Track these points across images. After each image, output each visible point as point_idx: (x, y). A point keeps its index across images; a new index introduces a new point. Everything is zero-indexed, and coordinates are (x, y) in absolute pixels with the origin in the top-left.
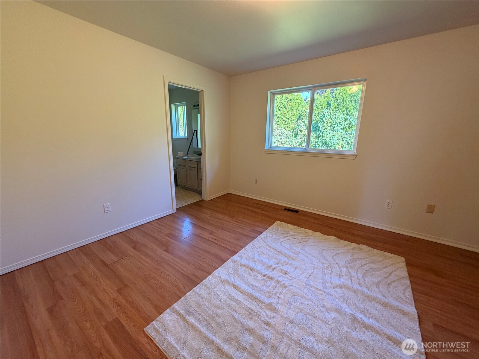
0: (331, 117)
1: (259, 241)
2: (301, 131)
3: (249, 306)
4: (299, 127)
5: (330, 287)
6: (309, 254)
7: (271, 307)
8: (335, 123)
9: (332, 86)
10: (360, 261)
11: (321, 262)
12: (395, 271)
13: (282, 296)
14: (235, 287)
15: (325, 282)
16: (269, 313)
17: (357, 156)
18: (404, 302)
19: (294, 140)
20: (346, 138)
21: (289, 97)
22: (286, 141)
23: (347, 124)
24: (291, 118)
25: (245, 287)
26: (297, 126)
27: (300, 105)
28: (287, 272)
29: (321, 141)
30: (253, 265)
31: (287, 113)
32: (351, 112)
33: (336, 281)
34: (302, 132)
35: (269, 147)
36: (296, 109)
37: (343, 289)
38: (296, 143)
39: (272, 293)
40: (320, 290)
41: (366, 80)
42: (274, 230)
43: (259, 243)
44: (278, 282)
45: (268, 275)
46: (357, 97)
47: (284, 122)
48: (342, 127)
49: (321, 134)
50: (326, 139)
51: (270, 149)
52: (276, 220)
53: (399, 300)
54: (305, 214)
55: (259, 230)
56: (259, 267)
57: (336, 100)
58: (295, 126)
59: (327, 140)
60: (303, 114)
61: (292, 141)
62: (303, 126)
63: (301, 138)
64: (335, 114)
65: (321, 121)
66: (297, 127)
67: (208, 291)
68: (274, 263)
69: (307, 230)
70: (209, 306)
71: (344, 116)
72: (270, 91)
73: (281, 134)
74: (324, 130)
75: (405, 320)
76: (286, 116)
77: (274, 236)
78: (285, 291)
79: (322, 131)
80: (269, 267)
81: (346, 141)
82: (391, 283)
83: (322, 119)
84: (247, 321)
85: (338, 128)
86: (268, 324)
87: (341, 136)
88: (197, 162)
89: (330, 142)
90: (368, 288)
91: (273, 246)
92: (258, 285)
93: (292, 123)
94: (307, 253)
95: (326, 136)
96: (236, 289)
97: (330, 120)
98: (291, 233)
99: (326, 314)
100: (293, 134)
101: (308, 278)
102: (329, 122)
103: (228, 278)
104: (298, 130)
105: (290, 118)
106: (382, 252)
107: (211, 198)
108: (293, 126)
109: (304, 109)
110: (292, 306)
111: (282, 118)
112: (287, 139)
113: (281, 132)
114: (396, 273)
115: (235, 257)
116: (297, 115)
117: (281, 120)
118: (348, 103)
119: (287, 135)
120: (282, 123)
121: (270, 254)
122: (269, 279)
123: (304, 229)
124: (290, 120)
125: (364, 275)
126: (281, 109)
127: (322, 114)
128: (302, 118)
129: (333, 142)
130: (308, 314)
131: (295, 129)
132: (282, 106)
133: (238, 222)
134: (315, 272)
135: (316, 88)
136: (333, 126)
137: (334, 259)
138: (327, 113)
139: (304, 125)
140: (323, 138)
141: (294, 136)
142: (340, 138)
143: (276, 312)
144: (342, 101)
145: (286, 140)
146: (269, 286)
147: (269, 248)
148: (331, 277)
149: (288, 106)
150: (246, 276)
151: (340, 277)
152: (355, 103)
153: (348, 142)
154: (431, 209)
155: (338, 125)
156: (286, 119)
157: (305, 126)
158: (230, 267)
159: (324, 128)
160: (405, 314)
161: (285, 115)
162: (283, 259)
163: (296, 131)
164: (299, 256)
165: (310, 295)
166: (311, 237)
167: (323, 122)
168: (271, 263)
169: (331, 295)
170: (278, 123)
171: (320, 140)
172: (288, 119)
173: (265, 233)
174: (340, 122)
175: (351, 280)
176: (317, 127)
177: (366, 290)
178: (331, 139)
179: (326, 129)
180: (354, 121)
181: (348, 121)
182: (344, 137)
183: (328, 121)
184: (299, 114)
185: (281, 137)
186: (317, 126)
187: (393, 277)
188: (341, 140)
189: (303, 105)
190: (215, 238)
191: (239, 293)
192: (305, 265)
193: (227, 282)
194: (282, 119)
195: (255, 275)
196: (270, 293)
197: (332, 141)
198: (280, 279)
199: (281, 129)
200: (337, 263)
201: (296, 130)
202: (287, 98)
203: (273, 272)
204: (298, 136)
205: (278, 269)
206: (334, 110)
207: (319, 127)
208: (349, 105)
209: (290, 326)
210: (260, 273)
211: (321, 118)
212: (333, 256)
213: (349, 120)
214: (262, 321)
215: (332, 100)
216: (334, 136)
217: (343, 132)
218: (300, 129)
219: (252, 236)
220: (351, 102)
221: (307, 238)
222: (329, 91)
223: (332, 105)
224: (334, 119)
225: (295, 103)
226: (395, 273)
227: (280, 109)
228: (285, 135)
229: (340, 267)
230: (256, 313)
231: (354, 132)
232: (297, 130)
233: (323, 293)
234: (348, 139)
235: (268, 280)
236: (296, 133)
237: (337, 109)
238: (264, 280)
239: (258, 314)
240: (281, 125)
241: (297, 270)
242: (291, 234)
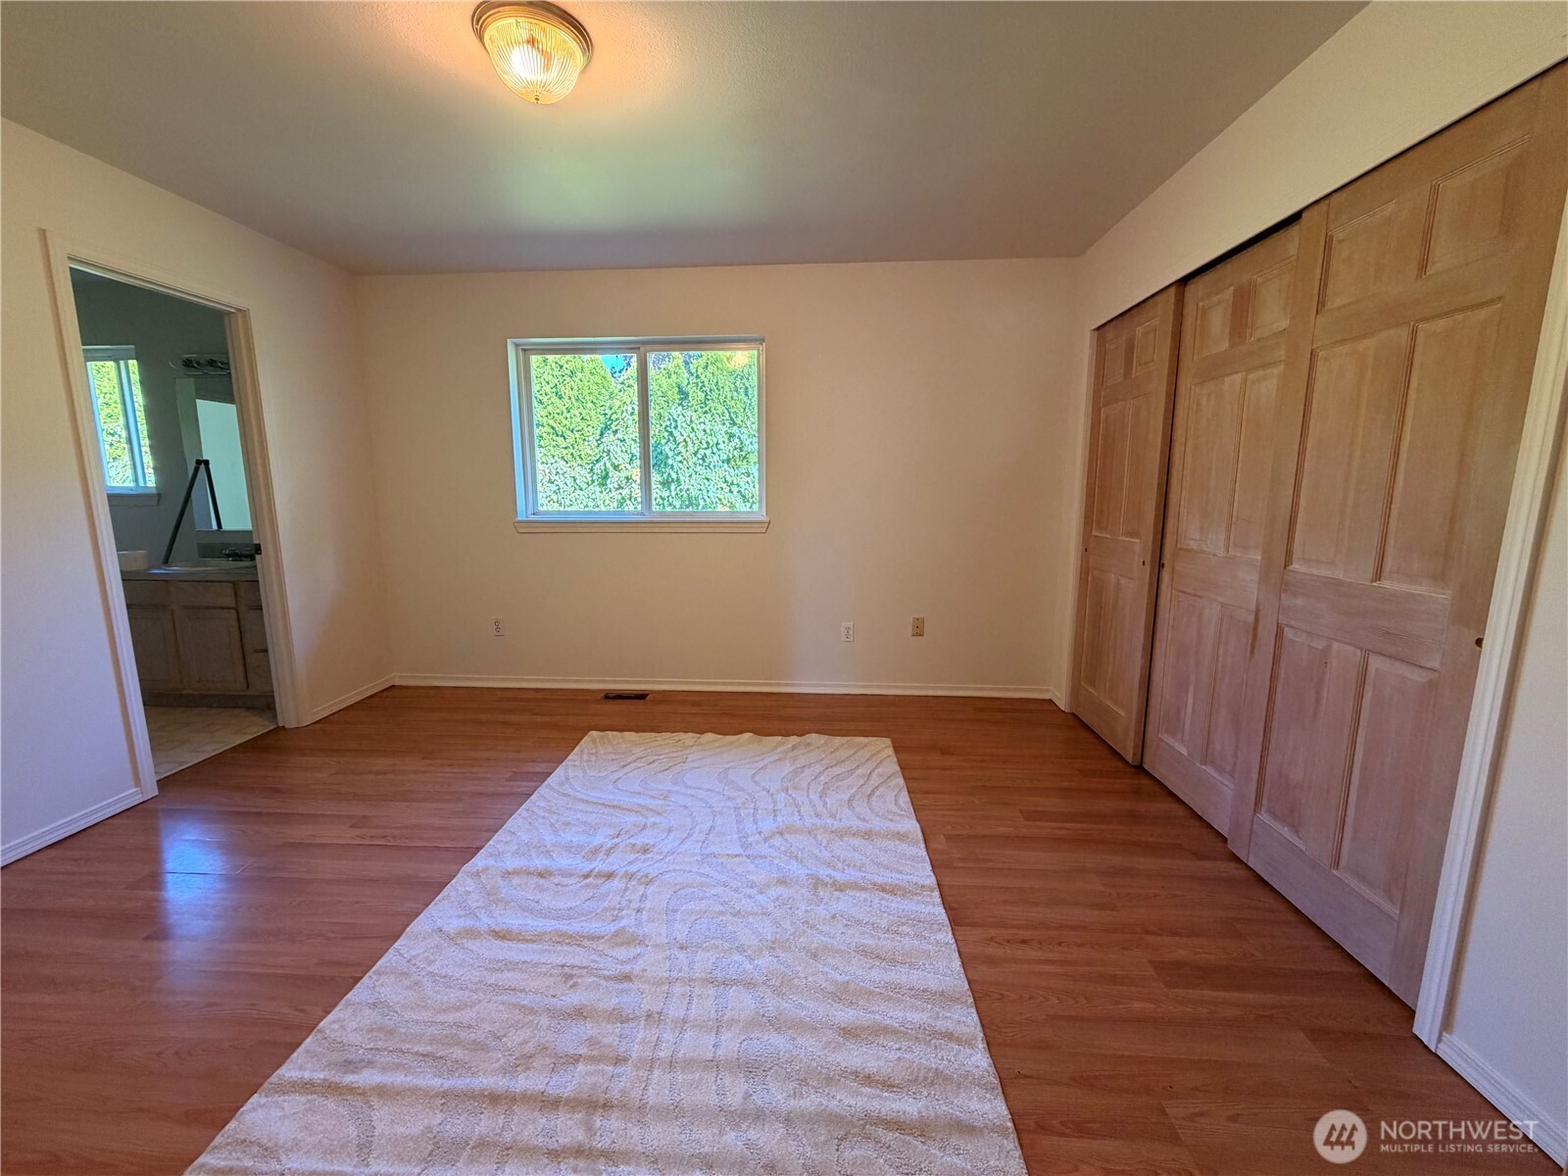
0: (692, 428)
1: (546, 796)
2: (616, 467)
3: (560, 961)
4: (608, 455)
5: (757, 843)
6: (694, 788)
7: (623, 938)
8: (705, 446)
9: (688, 346)
10: (812, 769)
11: (729, 798)
12: (877, 767)
13: (648, 904)
14: (501, 935)
15: (743, 839)
16: (621, 953)
17: (769, 523)
18: (898, 818)
19: (598, 494)
20: (738, 485)
21: (567, 362)
22: (573, 499)
23: (736, 449)
24: (580, 428)
25: (536, 923)
26: (604, 451)
27: (603, 391)
28: (647, 845)
29: (677, 494)
30: (545, 862)
31: (565, 411)
32: (740, 418)
33: (768, 825)
34: (619, 471)
35: (530, 512)
36: (592, 402)
37: (786, 836)
38: (607, 502)
39: (618, 906)
40: (737, 856)
41: (763, 340)
42: (585, 757)
43: (549, 801)
44: (630, 876)
45: (596, 870)
46: (748, 379)
47: (560, 439)
48: (725, 457)
49: (674, 476)
50: (688, 490)
51: (533, 518)
52: (585, 731)
53: (890, 817)
54: (666, 697)
55: (538, 769)
56: (564, 861)
57: (700, 385)
58: (597, 451)
59: (691, 490)
60: (614, 417)
61: (594, 497)
62: (619, 453)
63: (620, 487)
64: (702, 420)
65: (669, 440)
66: (605, 454)
67: (407, 983)
68: (606, 837)
69: (681, 736)
70: (426, 1015)
71: (725, 428)
72: (514, 340)
73: (557, 478)
74: (680, 465)
75: (904, 847)
76: (565, 422)
77: (591, 773)
78: (652, 889)
79: (675, 466)
80: (595, 851)
81: (739, 492)
82: (873, 791)
83: (671, 434)
84: (563, 998)
85: (716, 457)
86: (627, 978)
87: (726, 481)
88: (233, 582)
89: (701, 496)
90: (833, 816)
91: (593, 797)
92: (574, 905)
93: (586, 443)
94: (690, 787)
95: (687, 480)
96: (509, 940)
97: (692, 435)
98: (638, 752)
99: (760, 897)
100: (592, 476)
101: (704, 842)
102: (690, 443)
103: (469, 923)
104: (608, 465)
105: (577, 429)
106: (849, 738)
107: (316, 713)
108: (590, 452)
109: (617, 403)
110: (679, 916)
111: (553, 428)
112: (578, 492)
113: (554, 472)
114: (880, 770)
115: (479, 861)
116: (598, 421)
117: (549, 433)
118: (729, 396)
119: (575, 480)
120: (554, 443)
121: (589, 821)
122: (604, 879)
123: (669, 735)
124: (577, 435)
125: (823, 794)
126: (545, 399)
127: (669, 419)
128: (614, 428)
129: (709, 497)
130: (721, 913)
131: (597, 461)
132: (547, 389)
133: (459, 765)
134: (719, 821)
135: (648, 347)
136: (702, 452)
137: (756, 782)
138: (681, 417)
139: (624, 450)
140: (682, 487)
141: (596, 483)
142: (724, 486)
143: (641, 943)
144: (715, 388)
145: (572, 495)
146: (607, 894)
147: (583, 807)
148: (755, 821)
149: (566, 391)
150: (528, 896)
151: (775, 816)
152: (746, 395)
153: (744, 497)
154: (918, 630)
155: (715, 450)
156: (564, 430)
157: (626, 451)
158: (468, 893)
159: (680, 458)
160: (901, 837)
161: (560, 417)
162: (630, 819)
163: (603, 468)
164: (673, 799)
165: (712, 873)
166: (694, 749)
167: (675, 441)
168: (599, 839)
169: (762, 857)
170: (542, 443)
171: (674, 494)
172: (572, 431)
173: (559, 772)
174: (717, 444)
175: (799, 811)
176: (660, 457)
177: (830, 821)
178: (702, 488)
179: (685, 462)
180: (749, 440)
181: (737, 440)
182: (732, 484)
183: (688, 439)
184: (602, 418)
185: (557, 485)
186: (661, 452)
187: (875, 781)
188: (727, 490)
189: (610, 390)
190: (380, 832)
191: (520, 946)
192: (691, 815)
193: (471, 933)
194: (551, 431)
195: (557, 885)
196: (614, 909)
197: (705, 492)
198: (632, 869)
199: (553, 461)
200: (764, 789)
201: (602, 463)
202: (561, 367)
203: (610, 860)
204: (608, 482)
205: (622, 846)
206: (700, 409)
207: (667, 457)
208: (732, 398)
209: (681, 955)
210: (571, 875)
211: (668, 429)
212: (753, 776)
213: (739, 438)
214: (608, 978)
215: (689, 383)
216: (708, 480)
217: (728, 469)
218: (614, 460)
219: (519, 790)
220: (737, 391)
221: (683, 753)
222: (678, 356)
223: (690, 395)
224: (703, 433)
225: (587, 384)
226: (876, 771)
227: (541, 397)
228: (570, 482)
229: (772, 795)
230: (584, 968)
231: (754, 470)
232: (605, 464)
233: (745, 859)
234: (743, 487)
235: (600, 881)
236: (604, 474)
237: (707, 409)
238: (588, 885)
239: (592, 968)
240: (551, 448)
241: (672, 834)
242: (639, 755)
